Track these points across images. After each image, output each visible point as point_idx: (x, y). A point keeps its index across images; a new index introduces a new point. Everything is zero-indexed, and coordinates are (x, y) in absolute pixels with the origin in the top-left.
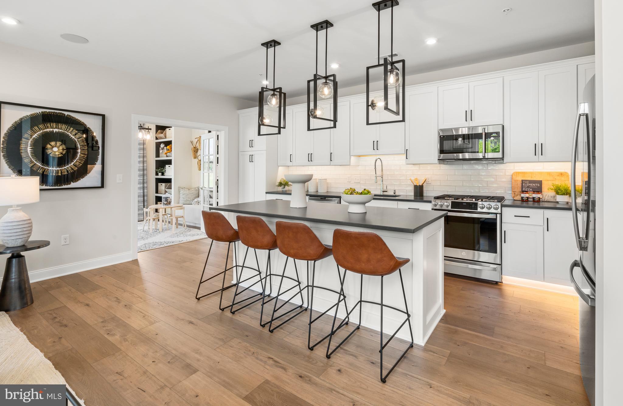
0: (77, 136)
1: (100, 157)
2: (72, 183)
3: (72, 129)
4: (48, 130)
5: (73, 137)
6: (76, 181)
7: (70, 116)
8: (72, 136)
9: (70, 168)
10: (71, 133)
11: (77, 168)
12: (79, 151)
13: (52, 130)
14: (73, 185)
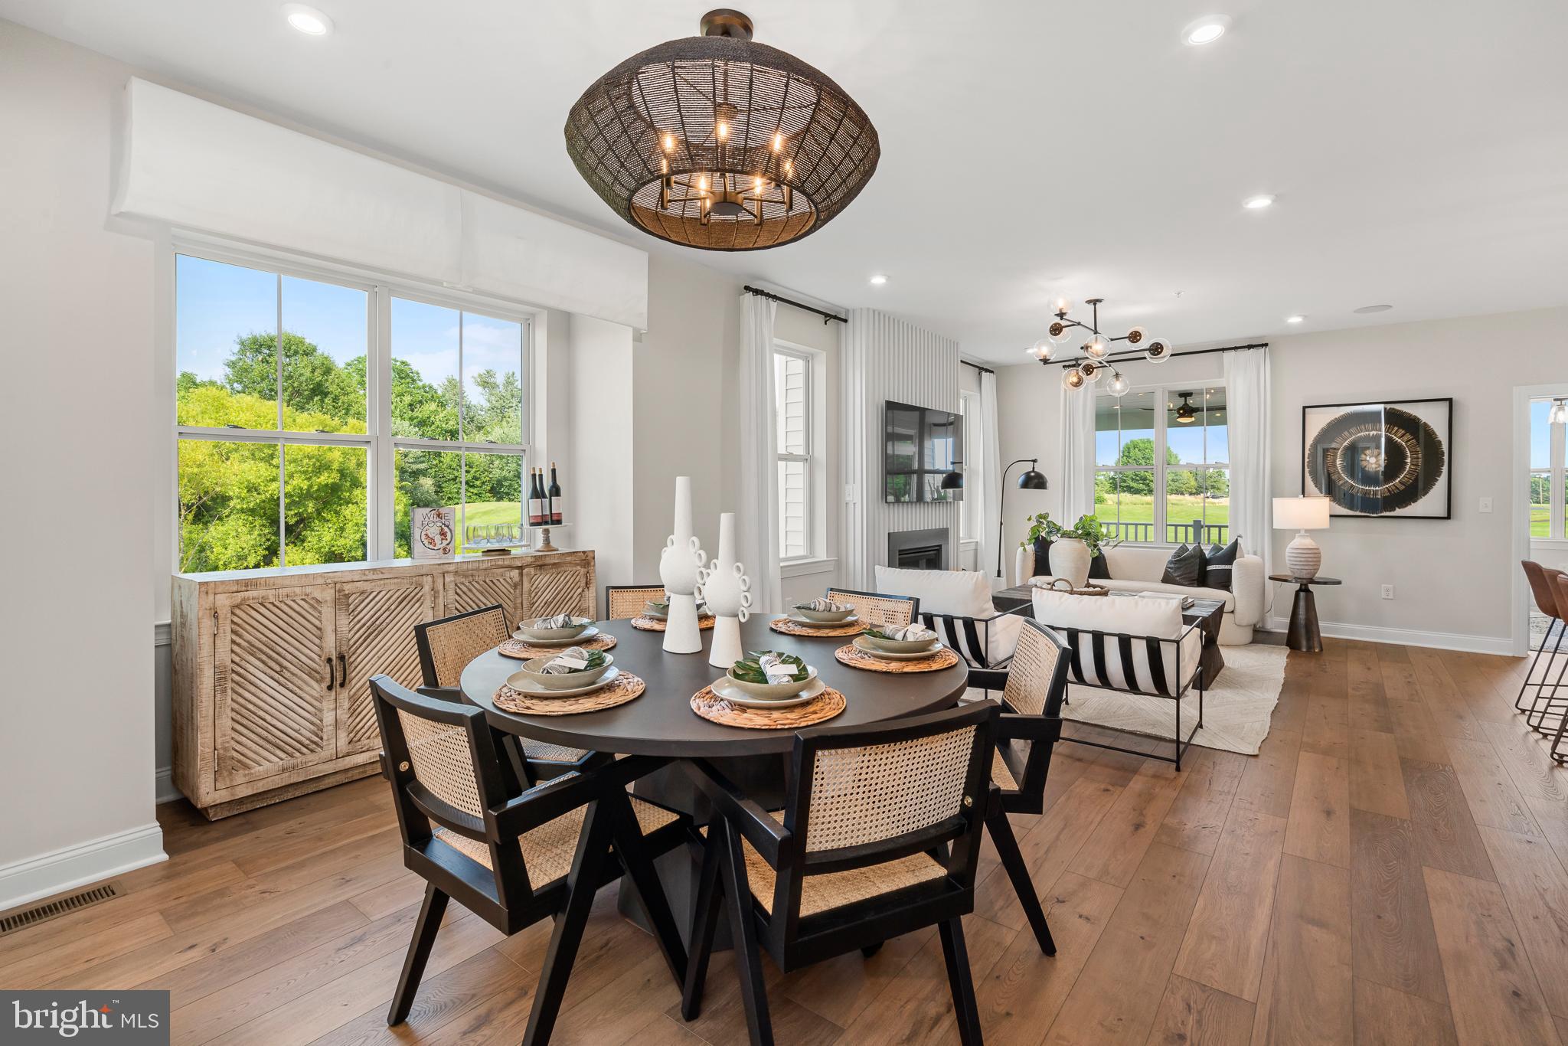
0: (1405, 438)
1: (1445, 469)
2: (1397, 509)
3: (1396, 428)
4: (1362, 434)
5: (1399, 440)
6: (1403, 507)
7: (1393, 409)
8: (1397, 439)
9: (1393, 488)
10: (1395, 434)
11: (1404, 487)
12: (1409, 460)
13: (1367, 433)
14: (1398, 512)
